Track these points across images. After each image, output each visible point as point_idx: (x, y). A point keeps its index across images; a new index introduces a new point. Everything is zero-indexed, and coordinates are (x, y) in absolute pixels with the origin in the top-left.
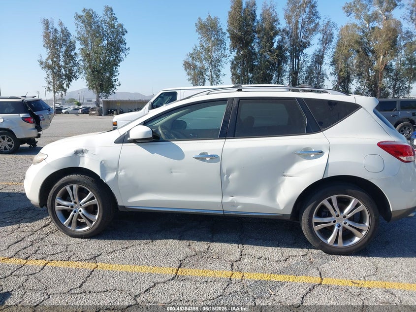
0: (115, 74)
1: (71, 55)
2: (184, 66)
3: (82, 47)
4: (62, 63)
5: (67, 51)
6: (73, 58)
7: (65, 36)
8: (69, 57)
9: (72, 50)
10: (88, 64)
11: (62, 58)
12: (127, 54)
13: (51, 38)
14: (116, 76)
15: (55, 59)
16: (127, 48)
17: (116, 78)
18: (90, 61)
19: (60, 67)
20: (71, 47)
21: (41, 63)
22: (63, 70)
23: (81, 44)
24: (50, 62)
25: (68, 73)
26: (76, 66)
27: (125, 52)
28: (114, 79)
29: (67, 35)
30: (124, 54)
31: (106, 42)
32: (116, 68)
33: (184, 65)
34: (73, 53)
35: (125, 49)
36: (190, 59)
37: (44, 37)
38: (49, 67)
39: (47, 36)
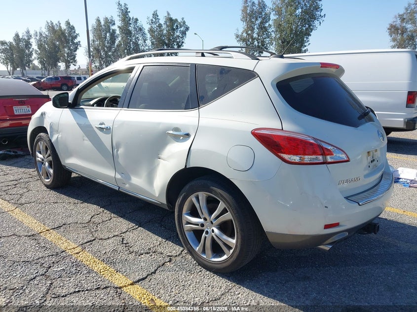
0: (305, 44)
1: (265, 27)
2: (388, 31)
3: (275, 18)
4: (255, 35)
5: (261, 23)
6: (266, 30)
7: (262, 8)
8: (263, 29)
9: (266, 22)
10: (279, 35)
11: (256, 31)
12: (321, 22)
13: (248, 11)
14: (306, 46)
15: (250, 32)
16: (322, 14)
17: (305, 48)
18: (281, 31)
19: (253, 39)
20: (266, 18)
21: (237, 37)
22: (256, 43)
23: (275, 15)
24: (245, 35)
25: (260, 44)
26: (268, 37)
27: (320, 20)
28: (304, 49)
29: (264, 7)
30: (318, 22)
31: (300, 10)
32: (307, 38)
33: (388, 29)
34: (267, 25)
35: (320, 16)
36: (399, 22)
37: (243, 11)
38: (244, 40)
39: (244, 10)
